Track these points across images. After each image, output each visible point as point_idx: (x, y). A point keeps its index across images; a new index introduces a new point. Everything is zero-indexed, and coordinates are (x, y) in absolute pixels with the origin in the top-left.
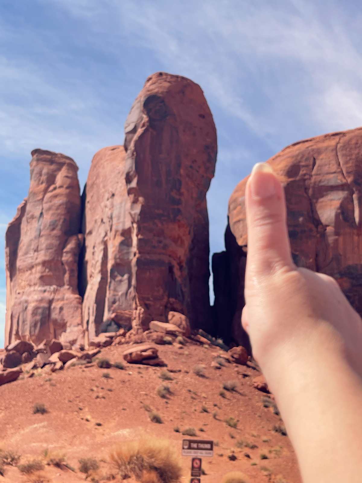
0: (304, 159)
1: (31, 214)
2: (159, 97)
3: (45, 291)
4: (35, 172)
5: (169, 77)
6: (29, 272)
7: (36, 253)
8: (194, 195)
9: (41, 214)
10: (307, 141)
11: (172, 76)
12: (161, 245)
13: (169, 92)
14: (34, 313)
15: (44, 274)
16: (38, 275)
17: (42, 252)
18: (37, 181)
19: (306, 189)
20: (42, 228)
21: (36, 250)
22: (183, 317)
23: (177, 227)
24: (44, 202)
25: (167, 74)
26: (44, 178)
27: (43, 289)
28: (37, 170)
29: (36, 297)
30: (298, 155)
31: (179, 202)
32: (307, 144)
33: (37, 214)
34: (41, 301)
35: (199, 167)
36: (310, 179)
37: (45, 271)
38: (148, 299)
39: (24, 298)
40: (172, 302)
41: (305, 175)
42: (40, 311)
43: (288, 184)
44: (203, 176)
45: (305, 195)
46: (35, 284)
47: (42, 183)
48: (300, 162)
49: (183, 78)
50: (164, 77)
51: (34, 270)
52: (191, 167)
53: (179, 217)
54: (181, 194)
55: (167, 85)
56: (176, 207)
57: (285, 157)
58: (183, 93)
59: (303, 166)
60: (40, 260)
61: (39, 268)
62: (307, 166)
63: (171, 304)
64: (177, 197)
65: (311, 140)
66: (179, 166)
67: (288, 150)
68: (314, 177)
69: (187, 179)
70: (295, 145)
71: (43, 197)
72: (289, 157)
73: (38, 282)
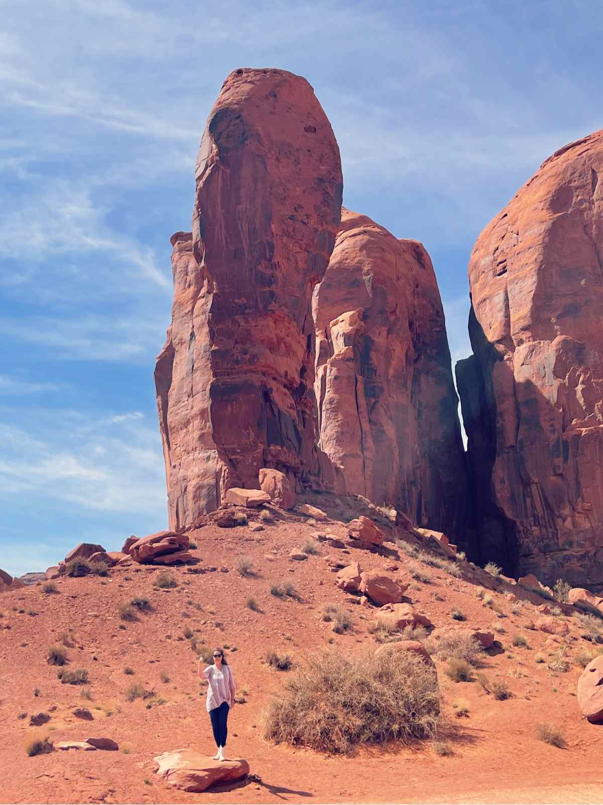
0: (577, 174)
1: (179, 337)
2: (233, 111)
3: (208, 458)
4: (178, 270)
5: (252, 74)
6: (185, 430)
7: (191, 399)
8: (301, 265)
9: (192, 335)
10: (579, 143)
11: (257, 72)
12: (247, 357)
13: (250, 98)
14: (196, 498)
15: (204, 431)
16: (197, 434)
17: (199, 397)
18: (182, 284)
19: (586, 227)
20: (195, 357)
21: (191, 395)
22: (280, 475)
23: (271, 324)
24: (194, 316)
25: (248, 71)
26: (191, 277)
27: (206, 455)
28: (180, 265)
29: (196, 469)
30: (565, 171)
31: (271, 280)
32: (579, 149)
33: (187, 336)
34: (204, 475)
35: (308, 216)
36: (590, 209)
37: (205, 425)
38: (234, 452)
39: (182, 473)
40: (273, 453)
41: (581, 202)
42: (204, 491)
43: (554, 223)
44: (316, 230)
45: (585, 237)
46: (194, 449)
47: (189, 286)
48: (570, 182)
49: (275, 72)
50: (244, 75)
51: (190, 427)
52: (292, 218)
53: (273, 306)
54: (275, 266)
55: (247, 87)
56: (267, 289)
57: (545, 177)
58: (275, 96)
59: (577, 188)
60: (196, 410)
61: (197, 422)
62: (583, 186)
63: (273, 456)
64: (268, 272)
65: (585, 141)
66: (269, 219)
67: (550, 165)
68: (596, 204)
69: (285, 239)
70: (559, 154)
71: (193, 308)
72: (550, 177)
73: (198, 444)
